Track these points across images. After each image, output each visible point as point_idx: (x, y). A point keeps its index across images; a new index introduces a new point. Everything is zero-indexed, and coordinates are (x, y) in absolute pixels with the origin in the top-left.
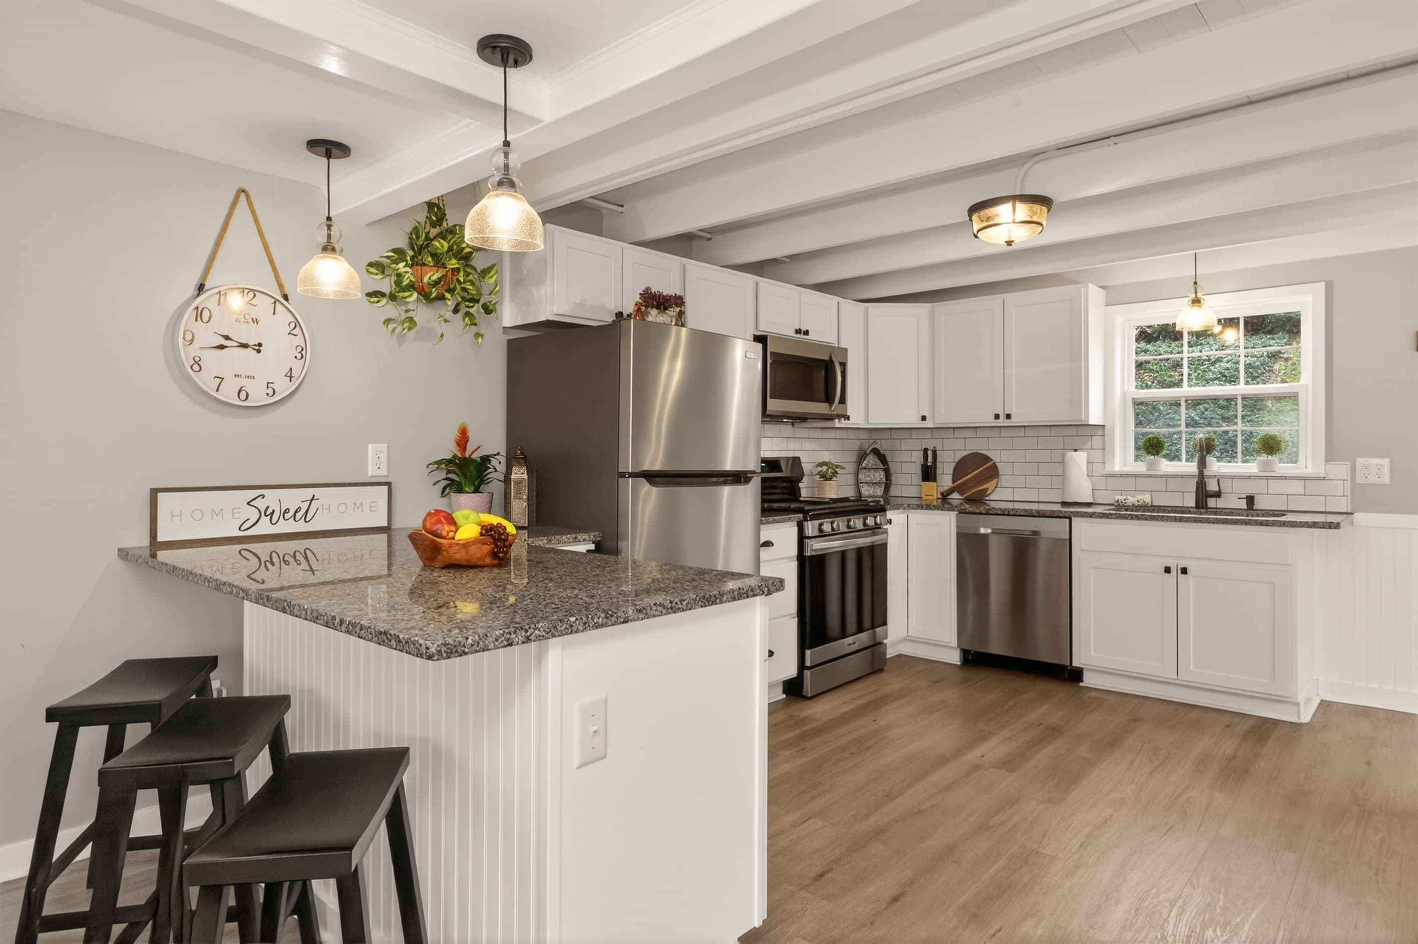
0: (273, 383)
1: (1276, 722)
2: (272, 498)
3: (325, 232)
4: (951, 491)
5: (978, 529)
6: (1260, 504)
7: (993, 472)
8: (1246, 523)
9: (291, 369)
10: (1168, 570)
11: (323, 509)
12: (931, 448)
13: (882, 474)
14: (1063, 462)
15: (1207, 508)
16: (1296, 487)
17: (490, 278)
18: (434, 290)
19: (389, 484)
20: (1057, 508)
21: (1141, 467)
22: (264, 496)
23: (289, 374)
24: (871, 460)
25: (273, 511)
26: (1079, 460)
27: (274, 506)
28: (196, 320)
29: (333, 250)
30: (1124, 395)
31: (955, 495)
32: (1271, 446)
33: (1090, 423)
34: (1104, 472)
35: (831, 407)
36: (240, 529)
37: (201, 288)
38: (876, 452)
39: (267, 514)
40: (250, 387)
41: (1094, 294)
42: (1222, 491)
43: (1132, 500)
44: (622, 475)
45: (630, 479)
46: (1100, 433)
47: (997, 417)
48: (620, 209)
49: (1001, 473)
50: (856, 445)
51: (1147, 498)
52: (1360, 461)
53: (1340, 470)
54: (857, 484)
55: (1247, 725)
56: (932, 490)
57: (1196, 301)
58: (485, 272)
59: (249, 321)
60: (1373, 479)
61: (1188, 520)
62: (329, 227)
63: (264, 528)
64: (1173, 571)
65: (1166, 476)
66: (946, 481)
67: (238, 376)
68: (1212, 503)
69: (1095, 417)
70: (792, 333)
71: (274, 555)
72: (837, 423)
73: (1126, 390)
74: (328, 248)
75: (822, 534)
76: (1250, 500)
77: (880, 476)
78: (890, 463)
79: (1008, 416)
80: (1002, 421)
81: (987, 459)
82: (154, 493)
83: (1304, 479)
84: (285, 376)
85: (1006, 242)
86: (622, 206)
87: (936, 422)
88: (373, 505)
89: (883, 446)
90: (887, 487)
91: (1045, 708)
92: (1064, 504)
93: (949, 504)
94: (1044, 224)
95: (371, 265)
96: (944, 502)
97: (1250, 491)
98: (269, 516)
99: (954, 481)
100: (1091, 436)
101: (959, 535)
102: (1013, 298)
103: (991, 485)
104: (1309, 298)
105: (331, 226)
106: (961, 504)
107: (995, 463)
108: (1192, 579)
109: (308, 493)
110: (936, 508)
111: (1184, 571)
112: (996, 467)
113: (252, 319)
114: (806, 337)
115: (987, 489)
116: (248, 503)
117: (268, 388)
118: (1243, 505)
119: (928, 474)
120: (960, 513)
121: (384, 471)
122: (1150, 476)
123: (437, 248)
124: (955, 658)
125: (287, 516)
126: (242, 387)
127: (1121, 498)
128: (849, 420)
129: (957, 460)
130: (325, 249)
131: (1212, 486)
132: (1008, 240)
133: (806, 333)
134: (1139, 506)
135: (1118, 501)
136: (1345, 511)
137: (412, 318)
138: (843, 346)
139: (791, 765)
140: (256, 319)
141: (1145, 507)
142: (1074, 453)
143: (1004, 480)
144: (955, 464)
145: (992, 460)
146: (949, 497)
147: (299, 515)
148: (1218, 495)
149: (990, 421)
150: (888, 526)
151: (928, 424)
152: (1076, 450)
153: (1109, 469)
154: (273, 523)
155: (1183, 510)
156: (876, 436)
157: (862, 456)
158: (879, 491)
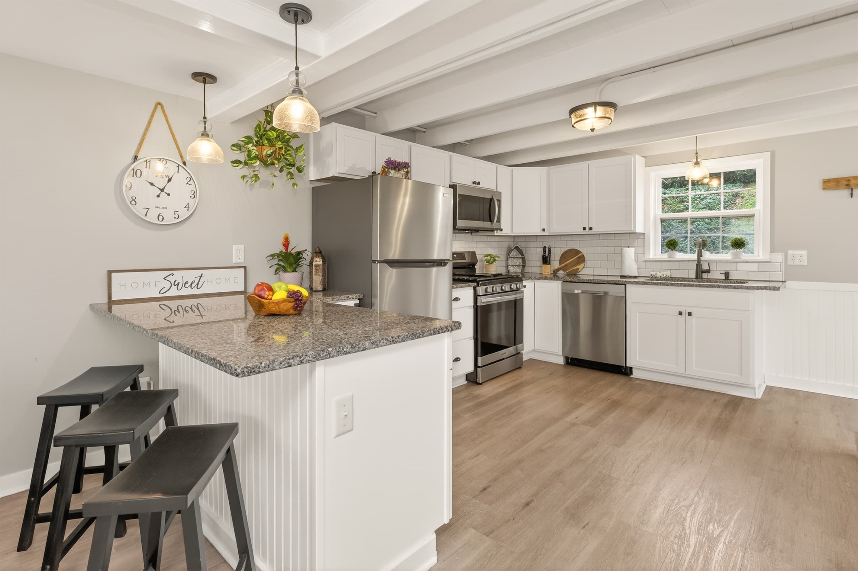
0: (178, 211)
1: (742, 398)
2: (178, 276)
3: (202, 125)
4: (558, 270)
5: (574, 291)
6: (732, 276)
7: (582, 259)
8: (725, 287)
9: (188, 204)
10: (680, 313)
11: (207, 281)
12: (547, 246)
13: (521, 261)
14: (621, 254)
15: (702, 278)
16: (754, 267)
17: (300, 152)
18: (269, 159)
19: (245, 268)
20: (618, 279)
21: (665, 256)
22: (173, 274)
23: (187, 207)
24: (514, 253)
25: (179, 283)
26: (630, 253)
27: (179, 280)
28: (133, 176)
29: (208, 136)
30: (655, 216)
31: (561, 272)
32: (739, 244)
33: (637, 232)
34: (644, 259)
35: (492, 224)
36: (159, 293)
37: (136, 158)
38: (517, 248)
39: (175, 284)
40: (164, 213)
41: (639, 161)
42: (711, 269)
43: (659, 275)
44: (374, 262)
45: (378, 264)
46: (642, 237)
47: (584, 229)
48: (375, 115)
49: (586, 260)
50: (506, 245)
51: (668, 273)
52: (790, 252)
53: (779, 257)
54: (507, 267)
55: (726, 400)
56: (548, 270)
57: (697, 163)
58: (297, 149)
59: (163, 177)
60: (797, 263)
61: (692, 286)
62: (205, 123)
63: (174, 292)
64: (684, 314)
65: (679, 261)
66: (555, 263)
67: (158, 207)
68: (705, 276)
69: (639, 229)
70: (471, 184)
71: (180, 307)
72: (496, 233)
73: (656, 214)
74: (205, 134)
75: (487, 294)
76: (727, 274)
77: (520, 262)
78: (525, 255)
79: (591, 229)
80: (587, 231)
81: (578, 252)
82: (110, 273)
83: (758, 262)
84: (185, 207)
85: (590, 129)
86: (376, 113)
87: (550, 232)
88: (236, 279)
89: (521, 246)
90: (524, 267)
91: (611, 390)
92: (622, 277)
93: (557, 276)
94: (612, 118)
95: (233, 145)
96: (555, 276)
97: (727, 269)
98: (177, 286)
99: (560, 264)
100: (637, 239)
101: (563, 294)
102: (593, 163)
103: (580, 267)
104: (761, 160)
105: (206, 122)
106: (564, 277)
107: (583, 254)
108: (694, 318)
109: (199, 273)
110: (551, 279)
111: (690, 314)
112: (584, 256)
113: (166, 176)
114: (478, 186)
115: (578, 269)
116: (164, 279)
117: (175, 214)
118: (723, 277)
119: (546, 260)
120: (563, 282)
121: (242, 260)
122: (670, 261)
123: (271, 136)
124: (561, 361)
125: (187, 286)
126: (159, 214)
127: (654, 273)
128: (502, 231)
129: (562, 253)
130: (202, 135)
131: (705, 267)
132: (591, 128)
133: (479, 183)
134: (664, 278)
135: (652, 275)
136: (781, 280)
137: (257, 175)
138: (499, 191)
139: (469, 422)
140: (168, 176)
141: (666, 279)
142: (627, 249)
143: (588, 263)
144: (561, 255)
145: (581, 252)
146: (558, 273)
147: (193, 285)
148: (708, 271)
149: (580, 231)
150: (524, 289)
151: (545, 233)
152: (628, 247)
153: (647, 257)
154: (179, 289)
155: (689, 279)
156: (517, 240)
157: (509, 251)
158: (519, 270)
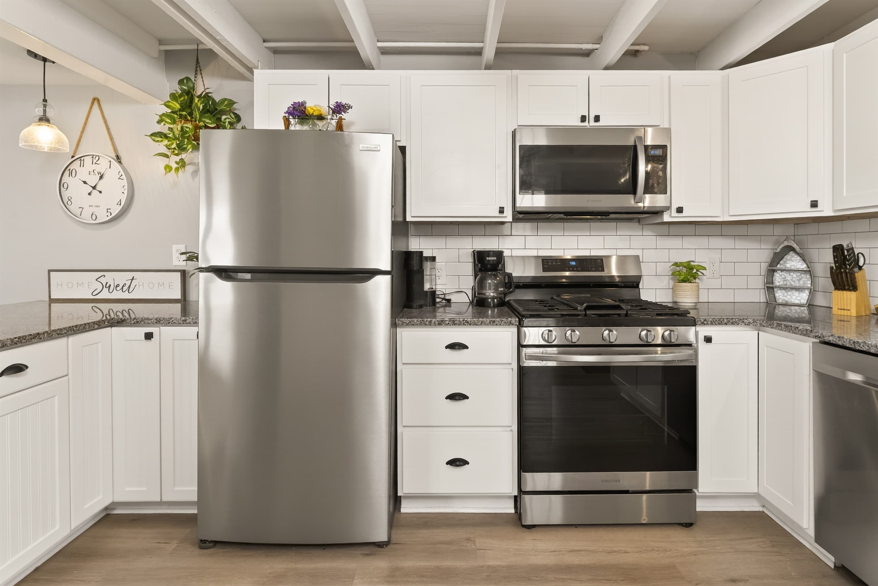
0: (110, 209)
2: (109, 278)
9: (120, 200)
11: (139, 285)
19: (183, 271)
22: (105, 276)
23: (119, 204)
25: (110, 286)
27: (111, 282)
28: (69, 176)
36: (92, 294)
37: (73, 158)
40: (97, 211)
59: (95, 174)
63: (105, 295)
67: (91, 206)
71: (111, 311)
82: (49, 272)
84: (117, 204)
88: (171, 284)
98: (108, 288)
109: (130, 275)
113: (98, 172)
116: (96, 280)
117: (107, 212)
125: (118, 289)
126: (93, 213)
140: (100, 172)
147: (125, 288)
154: (110, 292)
